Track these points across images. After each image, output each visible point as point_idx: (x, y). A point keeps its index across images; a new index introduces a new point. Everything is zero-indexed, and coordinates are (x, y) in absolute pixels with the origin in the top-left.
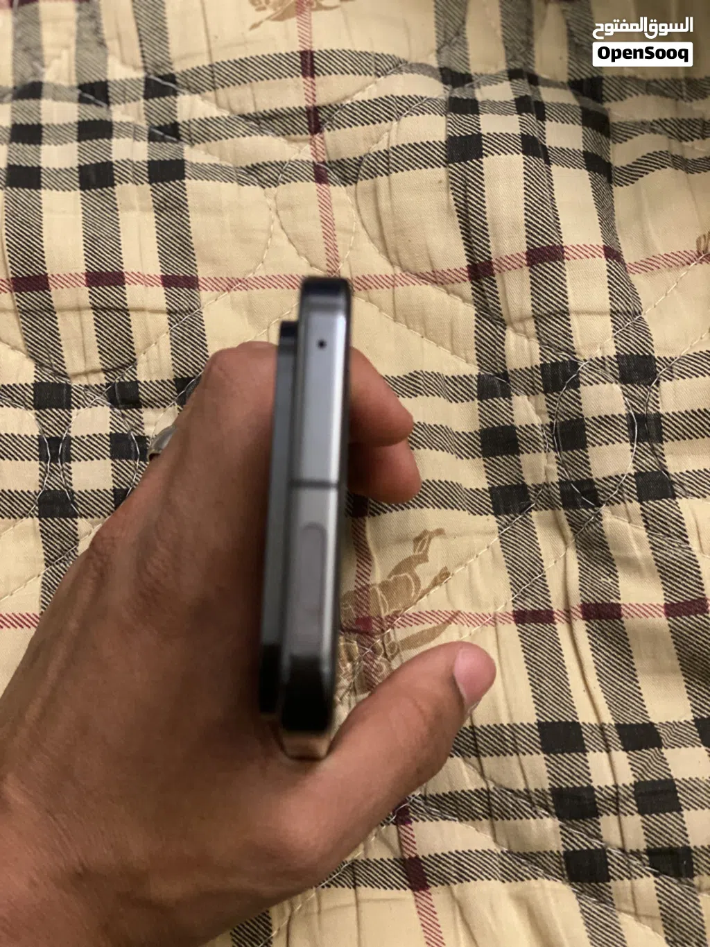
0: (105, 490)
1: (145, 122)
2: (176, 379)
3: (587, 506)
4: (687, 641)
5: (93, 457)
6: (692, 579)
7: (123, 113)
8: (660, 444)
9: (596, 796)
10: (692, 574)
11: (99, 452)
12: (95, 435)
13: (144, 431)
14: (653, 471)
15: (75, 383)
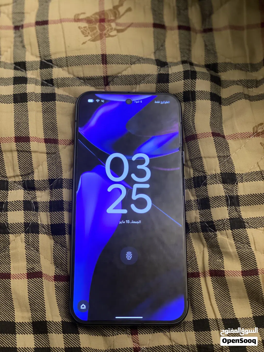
0: (21, 223)
1: (40, 78)
2: (49, 180)
3: (211, 231)
4: (250, 286)
5: (16, 210)
6: (252, 261)
7: (31, 74)
8: (239, 207)
9: (214, 348)
10: (252, 259)
11: (19, 208)
12: (17, 201)
13: (37, 200)
14: (236, 218)
15: (10, 180)
